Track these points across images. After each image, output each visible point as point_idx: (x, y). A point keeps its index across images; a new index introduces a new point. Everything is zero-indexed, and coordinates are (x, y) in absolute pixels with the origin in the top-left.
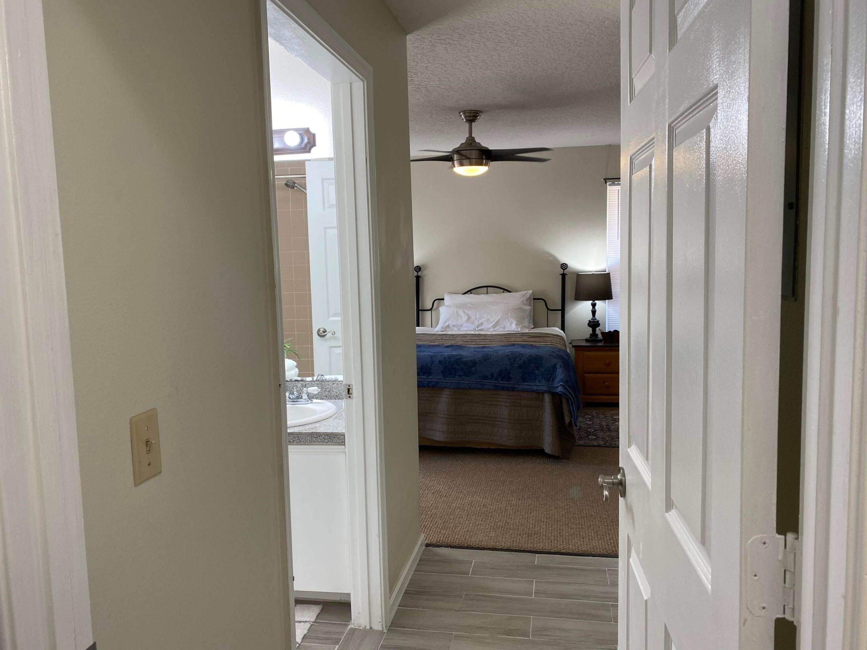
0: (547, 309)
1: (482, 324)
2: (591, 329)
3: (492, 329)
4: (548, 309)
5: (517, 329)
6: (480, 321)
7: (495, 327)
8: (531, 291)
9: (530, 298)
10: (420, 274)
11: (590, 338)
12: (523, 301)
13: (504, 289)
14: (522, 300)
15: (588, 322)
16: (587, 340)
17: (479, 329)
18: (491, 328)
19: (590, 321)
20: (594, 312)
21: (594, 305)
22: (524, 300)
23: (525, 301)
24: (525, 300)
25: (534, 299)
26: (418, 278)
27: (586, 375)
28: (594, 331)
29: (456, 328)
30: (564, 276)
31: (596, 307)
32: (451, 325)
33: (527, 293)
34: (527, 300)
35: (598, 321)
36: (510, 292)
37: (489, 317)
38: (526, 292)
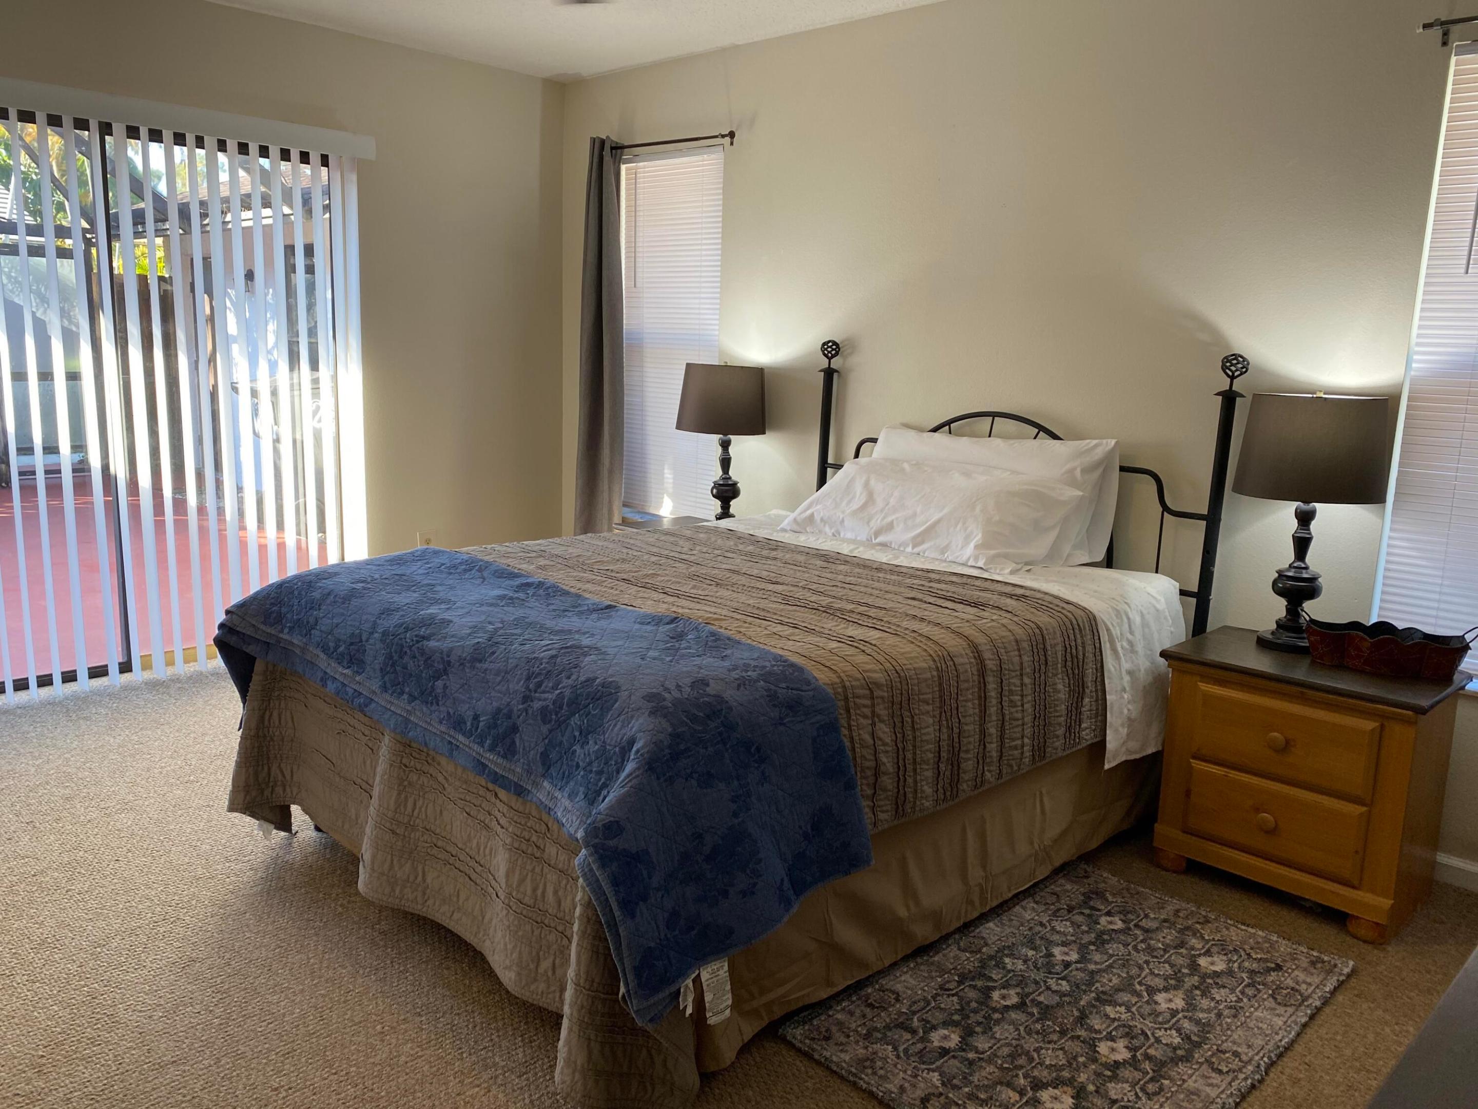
0: (1161, 509)
1: (890, 527)
2: (1283, 602)
3: (909, 549)
4: (1165, 508)
5: (976, 559)
6: (889, 519)
7: (923, 542)
8: (1113, 442)
9: (1104, 463)
10: (836, 363)
11: (1273, 633)
12: (1071, 471)
13: (1041, 428)
14: (1068, 466)
15: (1277, 575)
16: (1263, 643)
17: (878, 540)
18: (908, 545)
19: (1281, 575)
20: (1302, 545)
21: (1304, 519)
22: (1075, 469)
23: (1078, 473)
24: (1079, 470)
25: (1122, 469)
26: (829, 374)
27: (1196, 764)
28: (1294, 609)
29: (831, 528)
30: (1229, 399)
31: (1314, 525)
32: (817, 518)
33: (1096, 446)
34: (1085, 471)
35: (1313, 579)
36: (1055, 437)
37: (918, 510)
38: (1095, 442)
